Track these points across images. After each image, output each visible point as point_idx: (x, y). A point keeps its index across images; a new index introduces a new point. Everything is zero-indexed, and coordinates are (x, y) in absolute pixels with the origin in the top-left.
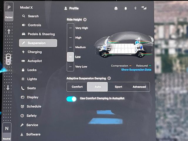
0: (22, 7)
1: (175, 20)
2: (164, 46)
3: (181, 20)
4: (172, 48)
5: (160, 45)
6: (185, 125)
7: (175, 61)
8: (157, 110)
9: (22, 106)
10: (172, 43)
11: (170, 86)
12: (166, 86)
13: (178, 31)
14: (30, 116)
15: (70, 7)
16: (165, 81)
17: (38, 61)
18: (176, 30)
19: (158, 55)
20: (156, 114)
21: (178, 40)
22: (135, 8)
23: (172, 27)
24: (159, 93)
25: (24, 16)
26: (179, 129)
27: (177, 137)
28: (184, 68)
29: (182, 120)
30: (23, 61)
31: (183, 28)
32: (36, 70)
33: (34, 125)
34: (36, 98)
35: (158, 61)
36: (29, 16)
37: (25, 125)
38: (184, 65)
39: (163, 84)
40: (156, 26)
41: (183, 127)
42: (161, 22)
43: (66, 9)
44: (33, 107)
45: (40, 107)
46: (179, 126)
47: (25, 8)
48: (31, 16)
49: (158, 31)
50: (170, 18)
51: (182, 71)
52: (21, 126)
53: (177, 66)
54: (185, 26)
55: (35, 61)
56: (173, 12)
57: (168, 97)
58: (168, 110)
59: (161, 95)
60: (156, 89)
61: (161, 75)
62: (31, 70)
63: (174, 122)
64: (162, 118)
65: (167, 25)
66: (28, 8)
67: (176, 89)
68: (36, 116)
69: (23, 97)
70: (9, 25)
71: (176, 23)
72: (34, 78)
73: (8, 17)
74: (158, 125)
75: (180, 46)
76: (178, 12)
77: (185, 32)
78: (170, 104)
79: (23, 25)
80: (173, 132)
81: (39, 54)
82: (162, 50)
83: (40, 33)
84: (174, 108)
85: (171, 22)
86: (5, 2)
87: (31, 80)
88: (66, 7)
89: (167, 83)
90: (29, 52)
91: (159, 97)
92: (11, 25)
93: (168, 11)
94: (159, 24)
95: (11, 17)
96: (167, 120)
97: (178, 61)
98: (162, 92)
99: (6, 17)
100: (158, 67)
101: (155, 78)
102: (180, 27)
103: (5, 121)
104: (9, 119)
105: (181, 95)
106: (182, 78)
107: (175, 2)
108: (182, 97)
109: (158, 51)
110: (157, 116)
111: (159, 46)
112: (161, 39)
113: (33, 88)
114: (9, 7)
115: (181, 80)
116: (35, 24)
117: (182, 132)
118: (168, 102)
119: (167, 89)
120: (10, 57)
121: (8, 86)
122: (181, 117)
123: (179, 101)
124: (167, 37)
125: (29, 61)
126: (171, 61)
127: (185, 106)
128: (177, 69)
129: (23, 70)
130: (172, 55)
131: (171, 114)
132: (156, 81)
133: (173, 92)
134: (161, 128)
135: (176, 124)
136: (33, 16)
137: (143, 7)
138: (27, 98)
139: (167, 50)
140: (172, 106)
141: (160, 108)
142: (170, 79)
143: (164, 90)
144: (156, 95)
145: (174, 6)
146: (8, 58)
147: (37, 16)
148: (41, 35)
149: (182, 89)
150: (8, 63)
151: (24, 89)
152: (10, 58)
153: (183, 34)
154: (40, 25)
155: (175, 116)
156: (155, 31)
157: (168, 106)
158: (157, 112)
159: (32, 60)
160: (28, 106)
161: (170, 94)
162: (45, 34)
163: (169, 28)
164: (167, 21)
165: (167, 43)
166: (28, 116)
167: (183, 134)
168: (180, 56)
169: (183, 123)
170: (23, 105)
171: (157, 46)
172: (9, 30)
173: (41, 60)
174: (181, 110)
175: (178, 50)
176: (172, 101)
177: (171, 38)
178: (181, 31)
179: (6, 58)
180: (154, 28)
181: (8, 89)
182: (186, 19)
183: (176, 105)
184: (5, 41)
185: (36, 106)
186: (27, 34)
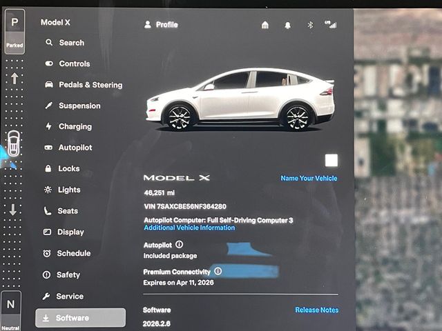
0: (46, 20)
1: (402, 52)
2: (376, 114)
3: (417, 53)
4: (393, 118)
5: (368, 110)
6: (423, 297)
7: (402, 149)
8: (359, 261)
9: (47, 253)
10: (395, 107)
11: (389, 207)
12: (380, 207)
13: (409, 79)
14: (64, 276)
15: (158, 22)
16: (378, 195)
17: (83, 148)
18: (404, 76)
19: (362, 135)
20: (357, 270)
21: (409, 99)
22: (310, 25)
23: (395, 71)
24: (365, 222)
25: (49, 42)
26: (410, 306)
27: (405, 324)
28: (422, 166)
29: (417, 285)
30: (48, 147)
31: (421, 73)
32: (78, 169)
33: (75, 297)
34: (78, 233)
35: (362, 149)
36: (62, 43)
37: (53, 296)
38: (422, 159)
39: (374, 201)
40: (357, 68)
41: (417, 302)
42: (369, 57)
43: (148, 26)
44: (73, 254)
45: (89, 254)
46: (409, 298)
47: (52, 23)
48: (66, 43)
49: (362, 80)
50: (391, 49)
51: (417, 171)
52: (44, 299)
53: (405, 159)
54: (426, 68)
55: (77, 149)
56: (398, 35)
57: (384, 231)
58: (385, 261)
59: (368, 227)
60: (357, 214)
61: (368, 180)
62: (66, 169)
63: (399, 291)
64: (371, 280)
65: (383, 64)
66: (60, 23)
67: (403, 213)
68: (78, 277)
69: (48, 232)
70: (14, 64)
71: (405, 60)
72: (75, 188)
73: (11, 46)
74: (360, 297)
75: (414, 114)
76: (410, 34)
77: (426, 81)
78: (390, 248)
79: (48, 63)
80: (394, 314)
81: (86, 130)
82: (371, 122)
83: (87, 83)
84: (397, 257)
85: (393, 57)
86: (6, 10)
87: (67, 193)
88: (148, 22)
89: (384, 200)
90: (62, 126)
91: (364, 233)
92: (20, 64)
93: (385, 32)
94: (364, 63)
95: (19, 46)
96: (383, 285)
97: (408, 149)
98: (370, 220)
99: (8, 45)
100: (361, 163)
101: (356, 187)
102: (414, 69)
103: (6, 288)
104: (16, 282)
105: (414, 227)
106: (418, 188)
107: (402, 12)
108: (417, 232)
109: (362, 126)
110: (359, 276)
111: (365, 114)
112: (369, 98)
113: (72, 210)
114: (14, 21)
115: (414, 193)
116: (75, 62)
117: (415, 313)
118: (385, 243)
119: (383, 213)
120: (18, 138)
121: (13, 205)
122: (414, 279)
123: (409, 240)
124: (384, 93)
125: (61, 147)
126: (392, 149)
127: (423, 253)
128: (406, 168)
129: (48, 169)
130: (394, 134)
131: (391, 271)
132: (357, 194)
133: (397, 220)
134: (369, 302)
135: (403, 295)
136: (71, 43)
137: (329, 22)
138: (59, 234)
139: (382, 124)
140: (393, 253)
141: (366, 258)
142: (390, 191)
143: (376, 215)
144: (358, 228)
145: (400, 22)
146: (14, 141)
147: (81, 43)
148: (89, 86)
149: (418, 214)
150: (14, 152)
151: (50, 214)
152: (18, 141)
153: (420, 85)
154: (88, 64)
155: (400, 275)
156: (356, 79)
157: (385, 253)
158: (359, 267)
159: (70, 146)
160: (60, 253)
161: (388, 225)
162: (99, 84)
163: (388, 72)
164: (385, 56)
165: (383, 107)
166: (60, 275)
167: (418, 318)
168: (413, 137)
169: (420, 291)
170: (49, 251)
171: (359, 114)
172: (15, 76)
173: (91, 146)
174: (414, 261)
175: (410, 123)
176: (394, 242)
177: (392, 96)
178: (417, 78)
179: (9, 140)
180: (354, 72)
181: (13, 212)
182: (428, 50)
183: (402, 249)
184: (7, 100)
185: (79, 253)
186: (56, 84)
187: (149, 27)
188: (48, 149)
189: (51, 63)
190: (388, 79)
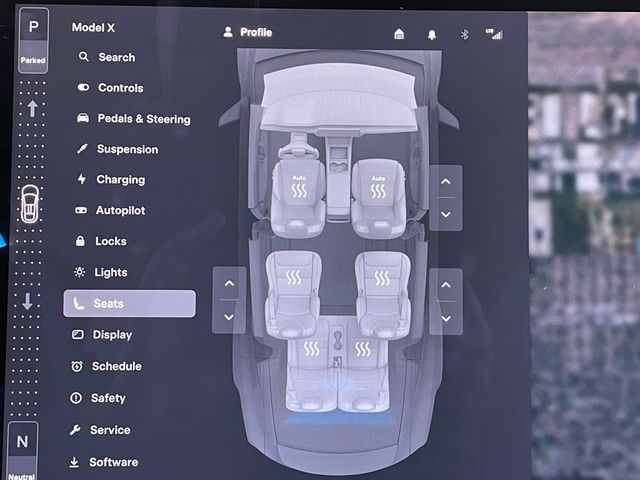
0: (80, 24)
1: (598, 75)
2: (560, 164)
3: (619, 76)
4: (586, 170)
5: (549, 159)
6: (629, 432)
7: (599, 215)
8: (536, 379)
9: (77, 366)
10: (588, 155)
11: (579, 300)
12: (566, 300)
13: (608, 113)
14: (102, 399)
15: (242, 29)
16: (564, 283)
17: (133, 211)
18: (600, 109)
19: (540, 195)
20: (532, 393)
21: (608, 143)
22: (465, 35)
23: (588, 103)
24: (544, 322)
25: (84, 56)
26: (611, 446)
27: (602, 473)
28: (627, 241)
29: (621, 415)
30: (81, 210)
31: (626, 105)
32: (124, 242)
33: (118, 431)
34: (123, 336)
35: (539, 215)
36: (103, 57)
37: (86, 430)
38: (627, 230)
39: (558, 292)
40: (533, 97)
41: (622, 440)
42: (549, 81)
44: (115, 367)
45: (139, 367)
46: (609, 435)
47: (88, 28)
48: (109, 58)
49: (540, 115)
50: (581, 70)
51: (620, 248)
52: (71, 433)
53: (603, 232)
54: (632, 98)
55: (123, 212)
56: (592, 50)
57: (572, 337)
58: (574, 380)
59: (549, 329)
60: (534, 310)
61: (549, 261)
62: (106, 242)
63: (594, 423)
64: (553, 408)
65: (569, 91)
66: (100, 28)
67: (601, 309)
68: (123, 401)
69: (79, 335)
70: (33, 88)
71: (602, 85)
72: (119, 271)
73: (28, 61)
74: (538, 433)
75: (616, 165)
76: (609, 49)
77: (632, 117)
78: (581, 360)
79: (81, 87)
80: (588, 458)
81: (136, 185)
82: (552, 177)
83: (139, 117)
84: (592, 374)
85: (586, 82)
86: (21, 9)
87: (108, 276)
89: (572, 288)
90: (101, 179)
91: (545, 338)
92: (40, 88)
93: (573, 46)
94: (544, 90)
95: (39, 61)
96: (571, 415)
97: (608, 216)
98: (551, 319)
99: (23, 59)
100: (539, 235)
101: (531, 272)
102: (614, 99)
103: (16, 417)
104: (31, 409)
105: (616, 330)
106: (622, 273)
107: (597, 17)
108: (621, 337)
109: (539, 181)
110: (536, 402)
111: (545, 165)
112: (550, 142)
113: (116, 302)
114: (33, 25)
115: (616, 280)
116: (122, 86)
117: (618, 457)
118: (574, 353)
119: (571, 309)
120: (37, 196)
121: (28, 295)
122: (617, 406)
123: (609, 350)
124: (572, 133)
125: (100, 210)
126: (584, 215)
127: (629, 367)
128: (605, 243)
129: (80, 242)
130: (587, 194)
131: (582, 395)
132: (533, 282)
133: (591, 319)
134: (551, 440)
135: (599, 430)
136: (116, 58)
137: (491, 31)
138: (95, 337)
139: (569, 179)
140: (585, 368)
141: (546, 375)
142: (581, 277)
143: (561, 313)
144: (534, 331)
145: (595, 31)
146: (30, 200)
147: (131, 57)
148: (141, 121)
149: (621, 311)
150: (30, 217)
151: (82, 308)
152: (37, 200)
153: (624, 122)
154: (141, 89)
155: (596, 401)
156: (532, 113)
157: (574, 367)
158: (537, 389)
159: (113, 209)
160: (96, 366)
161: (579, 326)
162: (156, 117)
163: (577, 104)
164: (573, 80)
165: (570, 154)
166: (95, 398)
167: (623, 465)
168: (614, 198)
169: (624, 425)
170: (81, 363)
171: (536, 165)
172: (33, 105)
173: (143, 209)
174: (617, 380)
175: (608, 178)
176: (587, 352)
177: (583, 138)
178: (620, 113)
179: (23, 199)
180: (528, 104)
181: (27, 305)
182: (634, 72)
183: (599, 362)
184: (20, 141)
185: (124, 367)
186: (93, 118)
187: (231, 35)
188: (81, 212)
189: (86, 87)
190: (578, 114)
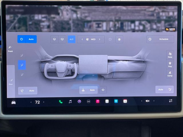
1: (113, 18)
3: (117, 18)
13: (115, 26)
23: (111, 23)
31: (118, 24)
42: (104, 19)
49: (102, 26)
50: (110, 17)
54: (120, 22)
56: (112, 13)
65: (108, 21)
71: (114, 20)
76: (115, 13)
77: (120, 26)
102: (116, 23)
112: (104, 31)
124: (108, 29)
145: (113, 10)
153: (118, 27)
164: (109, 19)
177: (110, 30)
178: (117, 25)
182: (120, 18)
190: (110, 25)
